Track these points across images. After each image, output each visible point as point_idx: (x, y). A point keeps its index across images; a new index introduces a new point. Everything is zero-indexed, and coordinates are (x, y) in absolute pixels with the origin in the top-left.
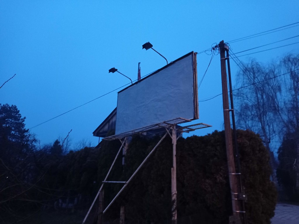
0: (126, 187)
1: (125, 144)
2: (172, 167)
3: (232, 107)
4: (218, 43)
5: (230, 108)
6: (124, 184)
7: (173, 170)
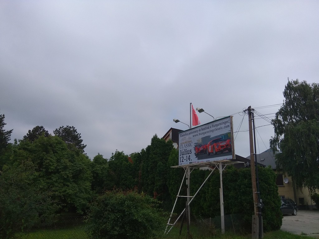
1: (187, 171)
2: (220, 187)
3: (256, 152)
4: (247, 108)
5: (254, 153)
6: (192, 198)
7: (221, 189)
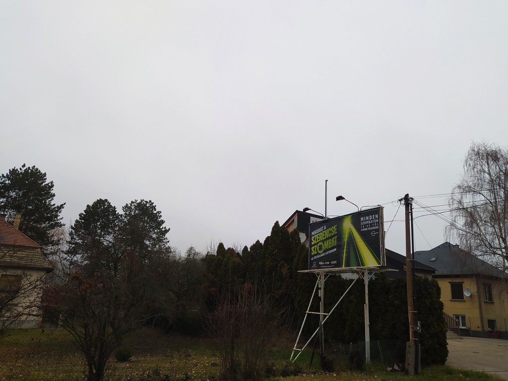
0: (328, 318)
1: (320, 278)
2: (365, 303)
5: (412, 258)
6: (327, 315)
7: (366, 306)
